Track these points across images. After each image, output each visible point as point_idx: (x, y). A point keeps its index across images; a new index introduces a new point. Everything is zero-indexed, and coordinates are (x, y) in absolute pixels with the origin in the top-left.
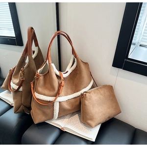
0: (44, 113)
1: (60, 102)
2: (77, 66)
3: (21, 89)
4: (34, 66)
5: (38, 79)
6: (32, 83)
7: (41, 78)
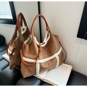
0: (30, 71)
1: (40, 63)
2: (50, 38)
3: (14, 54)
4: (22, 38)
5: (25, 48)
6: (21, 50)
7: (27, 47)
